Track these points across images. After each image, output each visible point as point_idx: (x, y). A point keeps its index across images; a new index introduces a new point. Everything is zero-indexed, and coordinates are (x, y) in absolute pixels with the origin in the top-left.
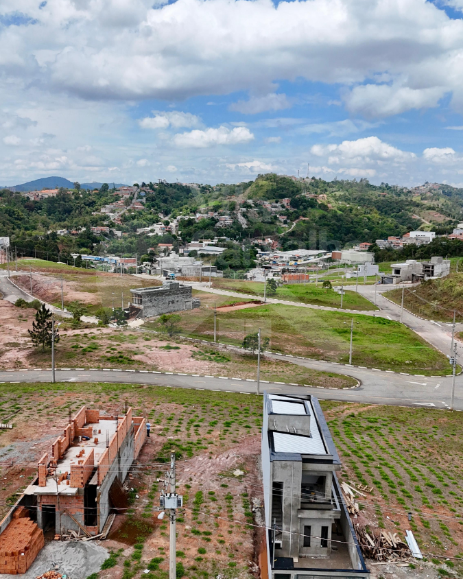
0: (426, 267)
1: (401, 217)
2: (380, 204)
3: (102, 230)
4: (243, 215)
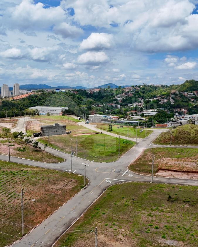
3: (111, 105)
4: (172, 98)
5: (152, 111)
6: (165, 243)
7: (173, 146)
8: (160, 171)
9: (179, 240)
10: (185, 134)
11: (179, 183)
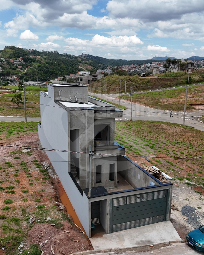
0: (94, 77)
1: (74, 68)
2: (64, 62)
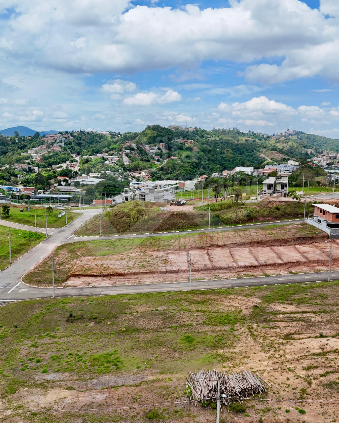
1: (252, 156)
2: (239, 147)
3: (21, 167)
4: (127, 155)
5: (94, 177)
6: (44, 380)
7: (104, 237)
8: (72, 278)
9: (65, 371)
10: (123, 216)
11: (94, 293)
